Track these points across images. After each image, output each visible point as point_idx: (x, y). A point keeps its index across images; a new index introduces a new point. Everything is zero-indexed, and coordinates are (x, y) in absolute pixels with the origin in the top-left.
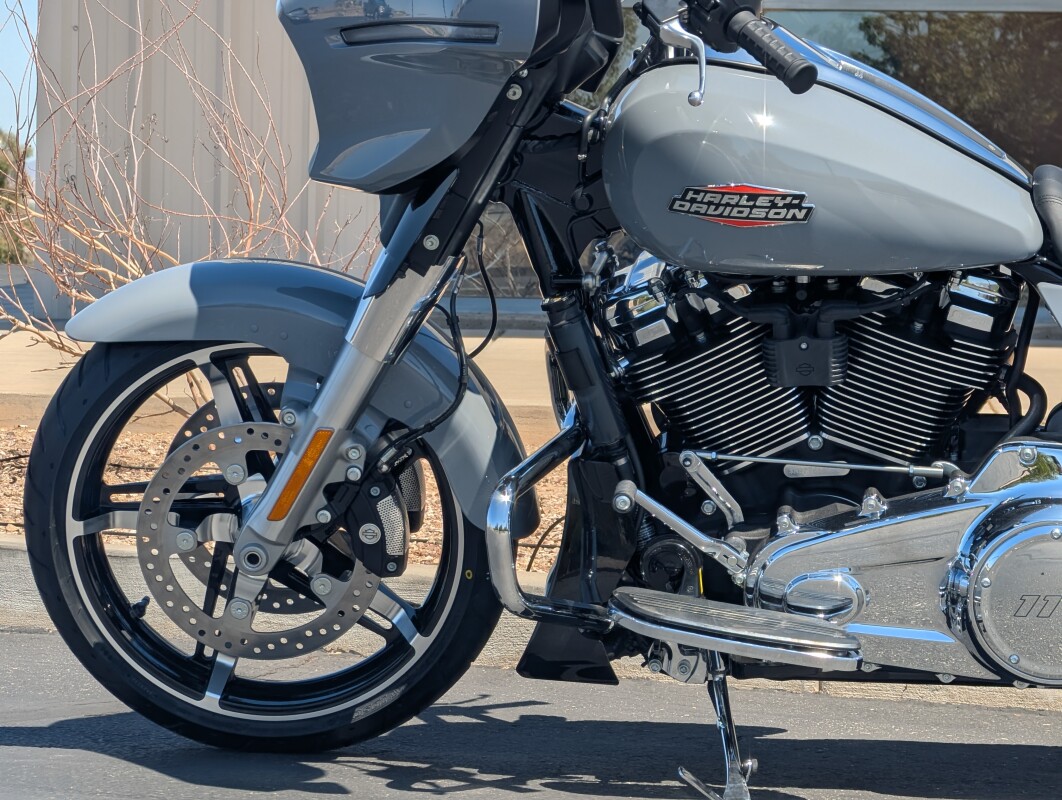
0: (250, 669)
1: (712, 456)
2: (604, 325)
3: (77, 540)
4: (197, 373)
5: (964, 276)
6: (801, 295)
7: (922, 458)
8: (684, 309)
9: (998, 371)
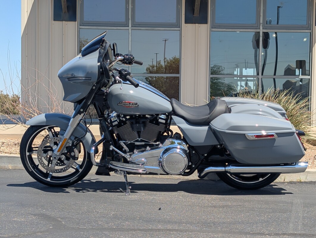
0: (55, 175)
1: (124, 142)
2: (108, 122)
3: (28, 155)
4: (46, 130)
5: (161, 115)
6: (137, 118)
7: (155, 142)
8: (120, 120)
9: (166, 129)
